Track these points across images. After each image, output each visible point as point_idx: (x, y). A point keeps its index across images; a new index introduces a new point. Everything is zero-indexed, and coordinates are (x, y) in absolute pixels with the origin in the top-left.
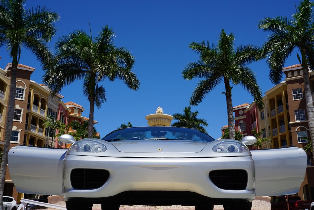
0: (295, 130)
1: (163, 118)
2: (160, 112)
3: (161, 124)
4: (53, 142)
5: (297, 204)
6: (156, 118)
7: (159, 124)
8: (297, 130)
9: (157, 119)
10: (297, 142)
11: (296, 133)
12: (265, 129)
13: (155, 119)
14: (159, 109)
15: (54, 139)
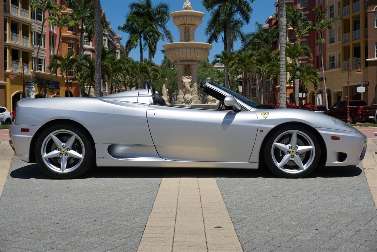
0: (373, 9)
1: (192, 16)
2: (188, 7)
3: (189, 23)
4: (43, 28)
5: (360, 111)
6: (184, 16)
7: (188, 23)
8: (375, 10)
9: (185, 18)
10: (374, 27)
11: (374, 13)
12: (333, 6)
13: (182, 18)
14: (187, 3)
15: (44, 24)
